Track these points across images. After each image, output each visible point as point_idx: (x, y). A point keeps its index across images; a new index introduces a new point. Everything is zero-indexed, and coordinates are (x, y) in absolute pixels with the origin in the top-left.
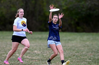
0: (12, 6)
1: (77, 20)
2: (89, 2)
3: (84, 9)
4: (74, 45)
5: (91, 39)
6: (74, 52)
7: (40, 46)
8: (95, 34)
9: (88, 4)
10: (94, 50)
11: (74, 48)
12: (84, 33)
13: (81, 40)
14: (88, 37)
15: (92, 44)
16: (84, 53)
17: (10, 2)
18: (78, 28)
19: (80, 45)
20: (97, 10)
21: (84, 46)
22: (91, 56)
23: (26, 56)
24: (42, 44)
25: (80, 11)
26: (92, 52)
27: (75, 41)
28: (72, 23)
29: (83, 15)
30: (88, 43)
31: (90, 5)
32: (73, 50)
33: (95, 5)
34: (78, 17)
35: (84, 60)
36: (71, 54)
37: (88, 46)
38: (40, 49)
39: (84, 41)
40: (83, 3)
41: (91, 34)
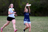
0: (3, 3)
1: (35, 10)
2: (41, 1)
3: (39, 5)
4: (34, 23)
5: (42, 20)
6: (34, 27)
7: (17, 23)
8: (44, 17)
9: (41, 2)
10: (44, 25)
11: (34, 24)
12: (39, 17)
13: (37, 20)
14: (41, 19)
15: (43, 22)
16: (39, 27)
17: (2, 1)
18: (36, 14)
19: (37, 23)
20: (45, 5)
21: (39, 23)
22: (42, 28)
23: (10, 28)
24: (18, 22)
25: (36, 6)
26: (43, 26)
27: (34, 21)
28: (33, 12)
29: (39, 8)
30: (41, 22)
31: (42, 3)
32: (33, 25)
33: (44, 3)
34: (36, 8)
35: (39, 30)
36: (32, 27)
37: (41, 23)
38: (17, 25)
39: (39, 21)
40: (38, 2)
41: (42, 17)
